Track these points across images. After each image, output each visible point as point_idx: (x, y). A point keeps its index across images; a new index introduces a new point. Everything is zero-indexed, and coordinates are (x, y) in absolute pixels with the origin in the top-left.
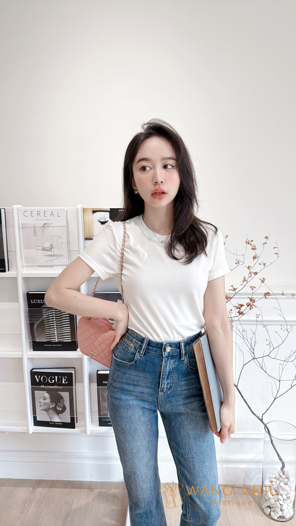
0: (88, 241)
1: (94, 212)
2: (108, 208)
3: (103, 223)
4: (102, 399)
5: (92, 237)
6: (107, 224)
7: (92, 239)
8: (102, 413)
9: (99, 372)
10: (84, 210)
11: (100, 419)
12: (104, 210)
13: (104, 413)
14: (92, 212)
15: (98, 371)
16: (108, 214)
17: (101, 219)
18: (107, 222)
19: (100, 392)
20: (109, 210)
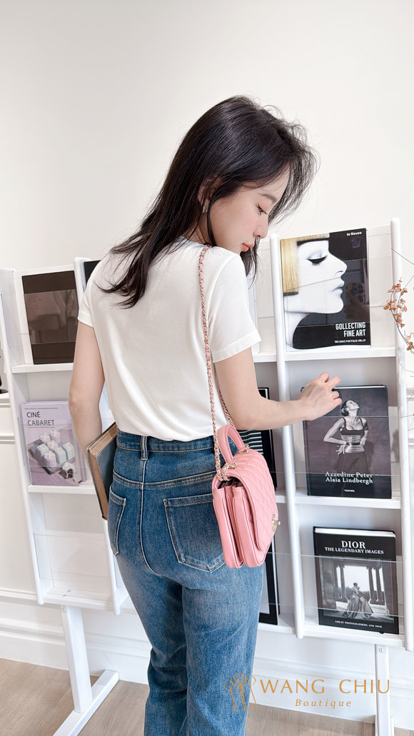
0: (289, 298)
1: (300, 243)
2: (326, 232)
3: (316, 262)
4: (324, 578)
5: (296, 291)
6: (323, 262)
7: (297, 293)
8: (324, 603)
9: (318, 531)
10: (282, 243)
11: (321, 612)
12: (318, 237)
13: (327, 602)
14: (296, 244)
15: (315, 528)
16: (326, 243)
17: (312, 255)
18: (323, 259)
19: (321, 566)
20: (328, 236)
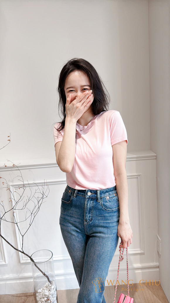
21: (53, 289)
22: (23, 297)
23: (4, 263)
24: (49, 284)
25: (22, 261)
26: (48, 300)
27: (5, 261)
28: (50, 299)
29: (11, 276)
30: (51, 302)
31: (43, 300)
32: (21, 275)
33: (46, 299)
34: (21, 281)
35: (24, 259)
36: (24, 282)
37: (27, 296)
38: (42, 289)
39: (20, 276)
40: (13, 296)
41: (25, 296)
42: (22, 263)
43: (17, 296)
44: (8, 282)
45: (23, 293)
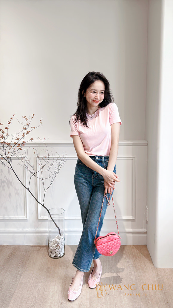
21: (63, 238)
22: (37, 247)
23: (25, 218)
24: (60, 235)
25: (40, 218)
26: (58, 246)
27: (27, 217)
28: (59, 246)
29: (30, 229)
30: (60, 248)
31: (54, 245)
32: (38, 230)
33: (56, 245)
34: (37, 235)
35: (41, 216)
36: (40, 236)
37: (40, 247)
38: (53, 239)
39: (36, 230)
40: (30, 246)
41: (39, 247)
42: (40, 219)
43: (33, 247)
44: (27, 235)
45: (37, 245)
